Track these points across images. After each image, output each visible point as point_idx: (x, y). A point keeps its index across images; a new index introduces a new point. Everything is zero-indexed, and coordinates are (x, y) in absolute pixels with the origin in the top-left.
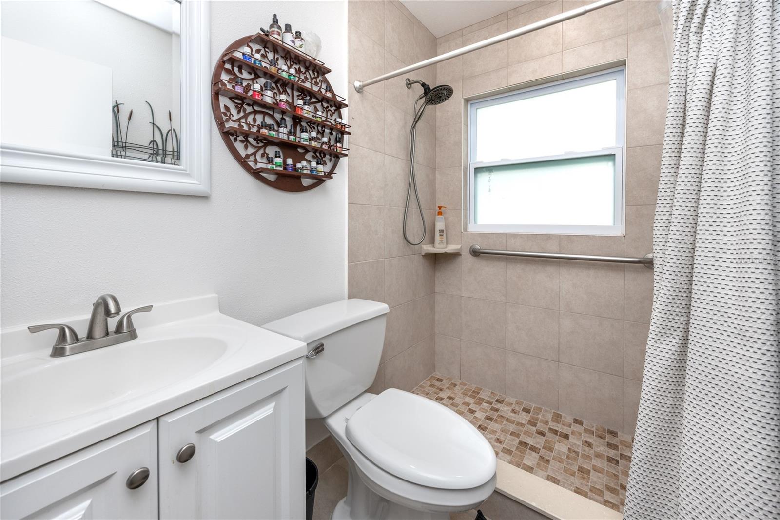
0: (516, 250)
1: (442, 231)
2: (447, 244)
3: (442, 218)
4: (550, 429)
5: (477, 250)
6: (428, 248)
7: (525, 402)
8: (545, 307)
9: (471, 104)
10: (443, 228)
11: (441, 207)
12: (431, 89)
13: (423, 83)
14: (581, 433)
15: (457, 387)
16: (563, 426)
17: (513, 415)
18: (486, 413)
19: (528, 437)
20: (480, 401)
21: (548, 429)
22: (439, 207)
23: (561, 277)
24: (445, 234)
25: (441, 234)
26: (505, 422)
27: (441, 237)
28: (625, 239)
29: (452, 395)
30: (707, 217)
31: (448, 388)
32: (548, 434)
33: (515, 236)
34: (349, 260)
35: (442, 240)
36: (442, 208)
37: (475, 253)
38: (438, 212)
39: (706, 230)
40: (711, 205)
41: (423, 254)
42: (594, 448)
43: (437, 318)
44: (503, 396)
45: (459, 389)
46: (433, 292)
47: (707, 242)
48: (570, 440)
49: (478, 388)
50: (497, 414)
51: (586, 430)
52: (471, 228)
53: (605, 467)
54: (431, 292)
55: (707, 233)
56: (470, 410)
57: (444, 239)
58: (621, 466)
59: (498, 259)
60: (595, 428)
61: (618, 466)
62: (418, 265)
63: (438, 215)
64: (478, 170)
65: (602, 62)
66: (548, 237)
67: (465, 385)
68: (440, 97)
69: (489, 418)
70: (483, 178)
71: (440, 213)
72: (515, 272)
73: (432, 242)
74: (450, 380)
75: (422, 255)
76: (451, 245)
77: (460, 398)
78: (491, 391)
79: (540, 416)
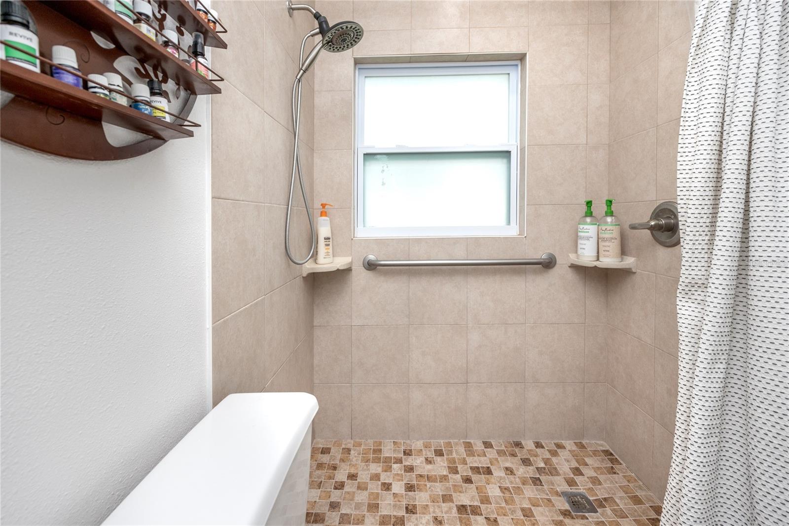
0: (421, 259)
1: (327, 239)
2: (333, 256)
3: (327, 220)
4: (471, 468)
5: (373, 263)
6: (309, 267)
7: (432, 441)
8: (452, 323)
9: (359, 69)
10: (329, 235)
11: (326, 204)
12: (331, 25)
13: (317, 12)
14: (497, 459)
15: (352, 452)
16: (479, 458)
17: (429, 467)
18: (402, 480)
19: (461, 494)
20: (387, 463)
21: (470, 470)
22: (322, 205)
23: (468, 286)
24: (331, 243)
25: (328, 243)
26: (429, 484)
27: (327, 247)
28: (526, 239)
29: (353, 471)
30: (766, 221)
31: (342, 460)
32: (475, 477)
33: (418, 241)
34: (214, 317)
35: (328, 252)
36: (326, 207)
37: (371, 266)
38: (321, 212)
39: (767, 236)
40: (771, 207)
41: (305, 275)
42: (516, 474)
43: (316, 362)
44: (408, 442)
45: (356, 455)
46: (312, 327)
47: (769, 250)
48: (494, 475)
49: (376, 442)
50: (414, 475)
51: (500, 453)
52: (361, 233)
53: (537, 495)
54: (310, 327)
55: (768, 239)
56: (384, 484)
57: (330, 251)
58: (546, 485)
59: (400, 273)
60: (503, 446)
61: (543, 486)
62: (297, 293)
63: (321, 216)
64: (368, 156)
65: (506, 50)
66: (456, 241)
67: (360, 445)
68: (344, 40)
69: (410, 488)
70: (375, 168)
71: (323, 214)
72: (418, 286)
73: (315, 256)
74: (340, 445)
75: (303, 277)
76: (339, 258)
77: (363, 470)
78: (392, 441)
79: (454, 455)
